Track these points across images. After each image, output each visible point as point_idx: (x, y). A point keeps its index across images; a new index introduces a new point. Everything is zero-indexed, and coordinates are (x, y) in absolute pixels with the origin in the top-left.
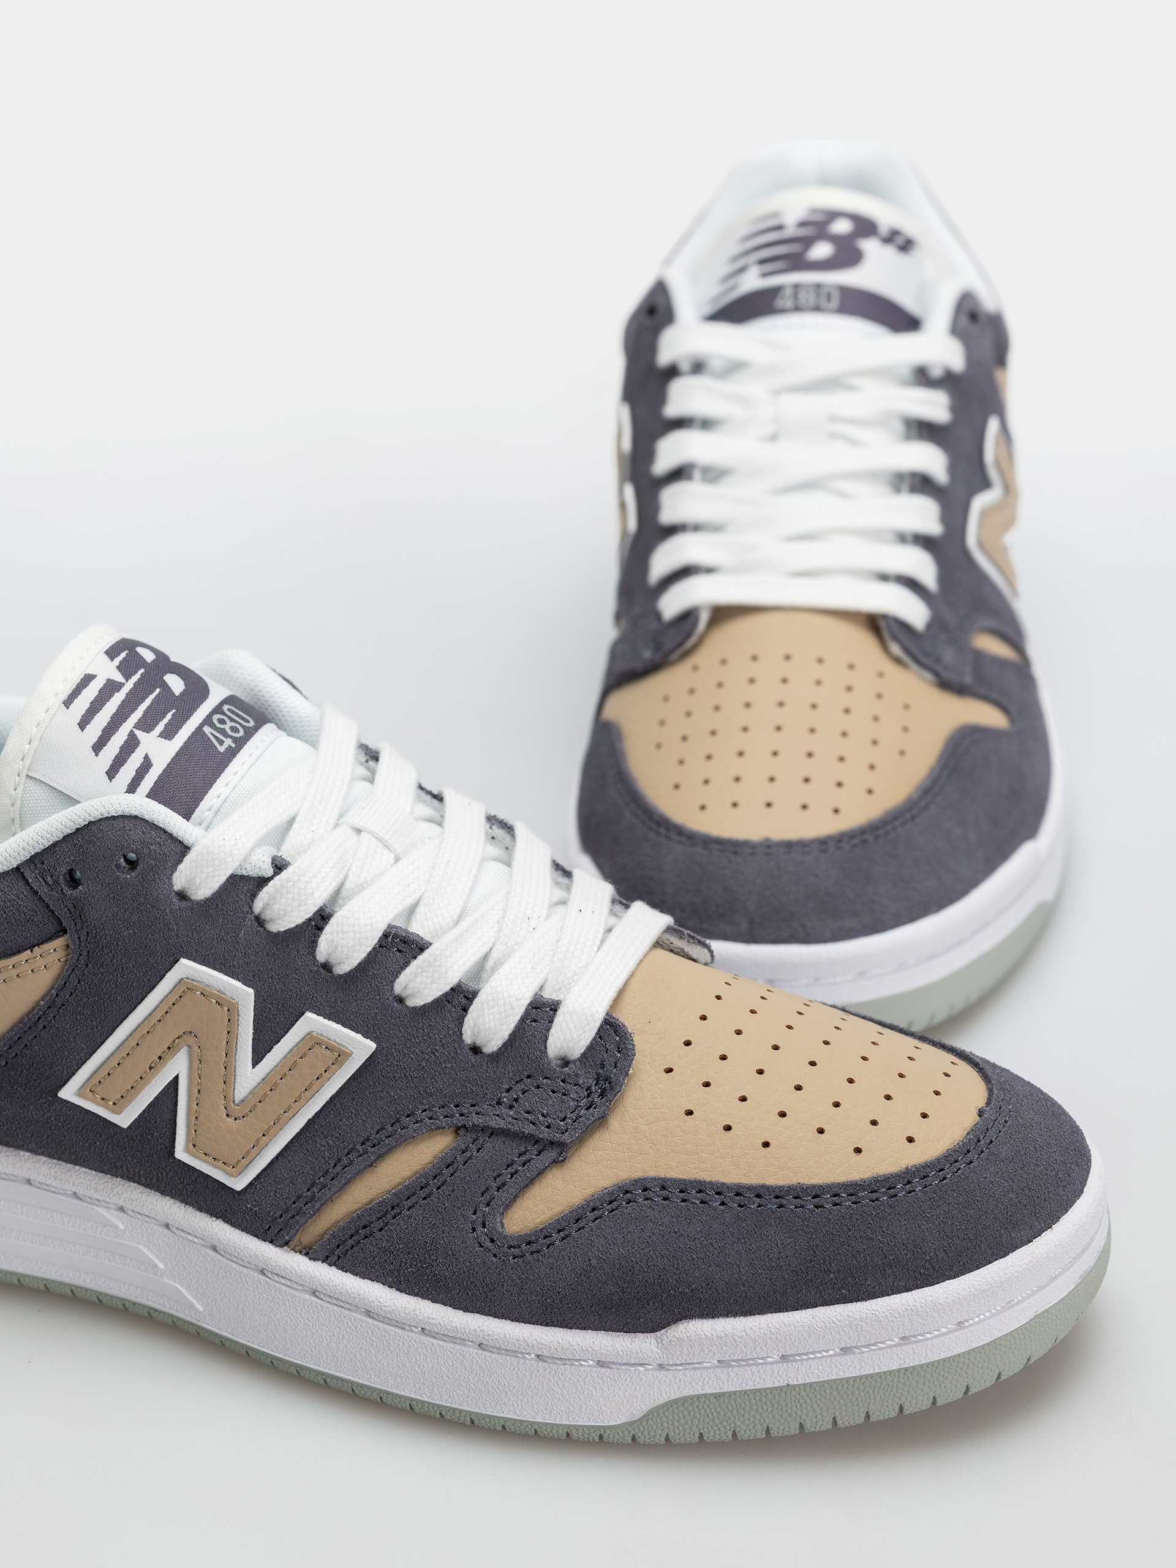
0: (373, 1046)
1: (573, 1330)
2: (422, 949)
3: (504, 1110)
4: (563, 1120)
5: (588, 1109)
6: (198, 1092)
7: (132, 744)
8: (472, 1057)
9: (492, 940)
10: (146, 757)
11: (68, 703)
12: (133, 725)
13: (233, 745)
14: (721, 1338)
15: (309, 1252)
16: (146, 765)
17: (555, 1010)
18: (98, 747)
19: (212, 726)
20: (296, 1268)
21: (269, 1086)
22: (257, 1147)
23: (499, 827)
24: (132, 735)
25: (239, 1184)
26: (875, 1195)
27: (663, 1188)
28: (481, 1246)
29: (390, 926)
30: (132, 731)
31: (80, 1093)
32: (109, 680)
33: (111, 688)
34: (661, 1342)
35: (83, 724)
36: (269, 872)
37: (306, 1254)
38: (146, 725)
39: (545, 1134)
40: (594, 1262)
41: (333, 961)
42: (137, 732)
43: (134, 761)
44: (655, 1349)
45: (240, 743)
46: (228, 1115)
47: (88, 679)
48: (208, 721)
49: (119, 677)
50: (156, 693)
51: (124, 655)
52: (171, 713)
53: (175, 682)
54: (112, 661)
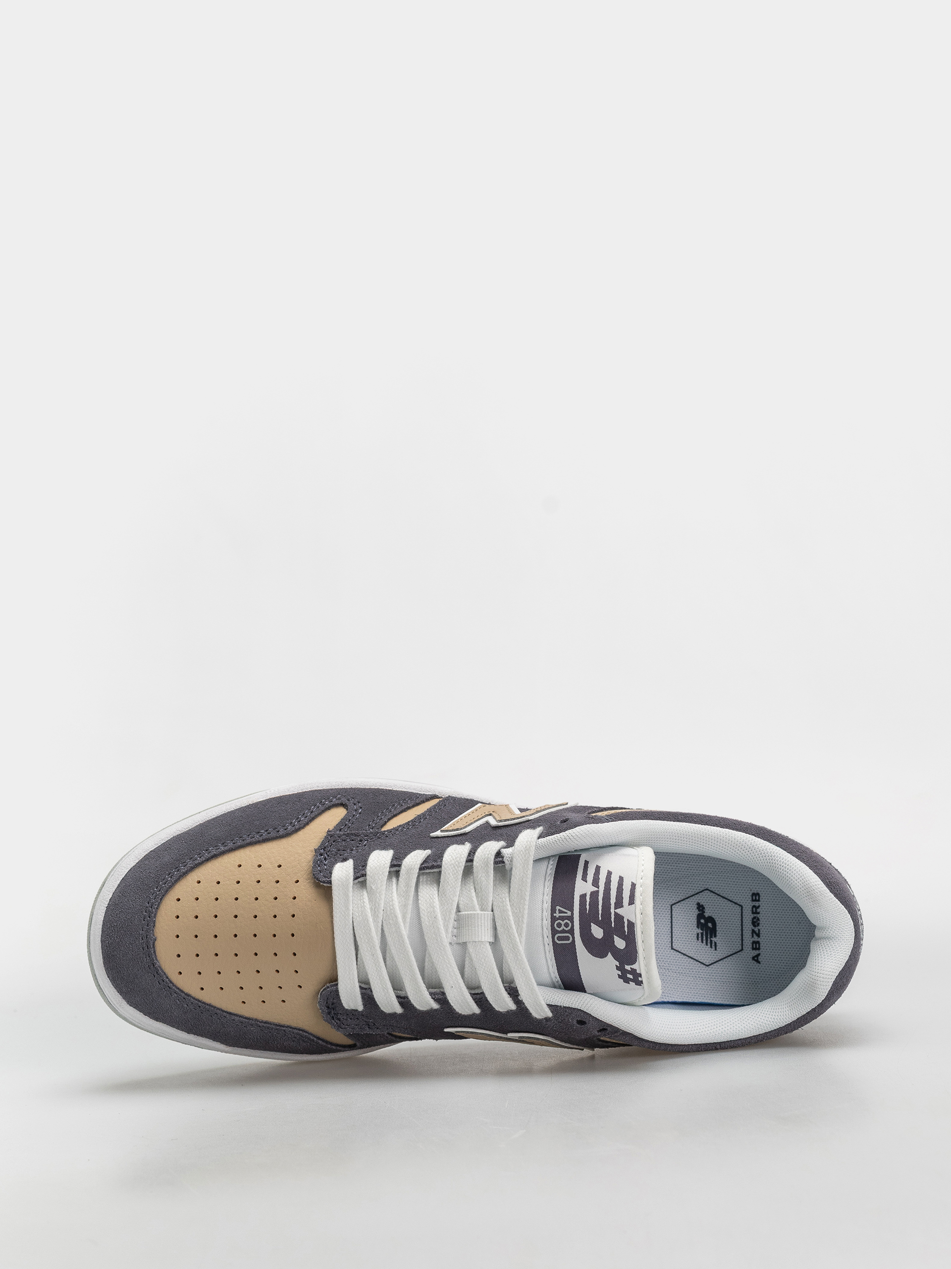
10: (586, 882)
11: (633, 886)
18: (609, 873)
24: (598, 886)
30: (599, 888)
32: (622, 907)
33: (619, 903)
35: (621, 879)
47: (632, 901)
50: (600, 916)
51: (626, 929)
52: (588, 909)
53: (597, 932)
54: (628, 920)
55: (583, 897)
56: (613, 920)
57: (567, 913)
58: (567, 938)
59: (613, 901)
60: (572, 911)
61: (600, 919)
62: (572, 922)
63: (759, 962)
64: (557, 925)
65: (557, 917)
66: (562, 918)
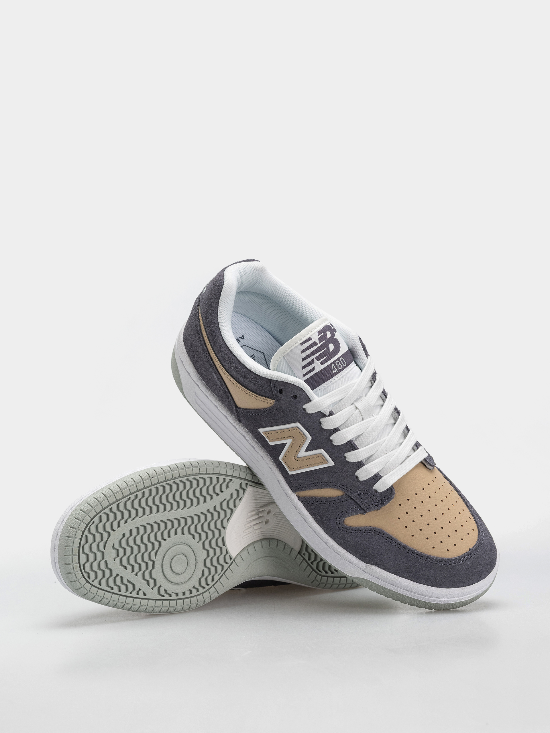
0: (334, 464)
1: (348, 553)
2: (356, 449)
3: (357, 495)
4: (369, 505)
5: (376, 506)
6: (289, 449)
7: (312, 362)
8: (355, 479)
9: (375, 452)
10: (314, 367)
11: (302, 344)
12: (315, 357)
13: (337, 372)
14: (380, 574)
15: (299, 498)
16: (313, 369)
17: (380, 479)
18: (303, 359)
19: (335, 364)
20: (294, 499)
21: (306, 458)
22: (297, 469)
23: (396, 412)
24: (313, 360)
25: (291, 473)
26: (432, 561)
27: (383, 534)
28: (336, 523)
29: (351, 440)
30: (314, 359)
31: (264, 432)
32: (315, 342)
33: (315, 344)
34: (366, 567)
35: (303, 352)
36: (327, 414)
37: (298, 498)
38: (318, 358)
39: (363, 507)
40: (359, 542)
41: (333, 440)
42: (315, 360)
43: (311, 367)
44: (364, 567)
45: (340, 371)
46: (294, 458)
47: (310, 339)
48: (334, 362)
49: (317, 342)
50: (325, 349)
51: (322, 334)
52: (326, 357)
53: (331, 347)
54: (318, 335)
55: (322, 363)
56: (323, 343)
57: (333, 366)
58: (342, 359)
59: (315, 348)
60: (331, 364)
61: (326, 349)
62: (335, 361)
63: (243, 335)
64: (340, 368)
65: (337, 370)
66: (336, 367)
